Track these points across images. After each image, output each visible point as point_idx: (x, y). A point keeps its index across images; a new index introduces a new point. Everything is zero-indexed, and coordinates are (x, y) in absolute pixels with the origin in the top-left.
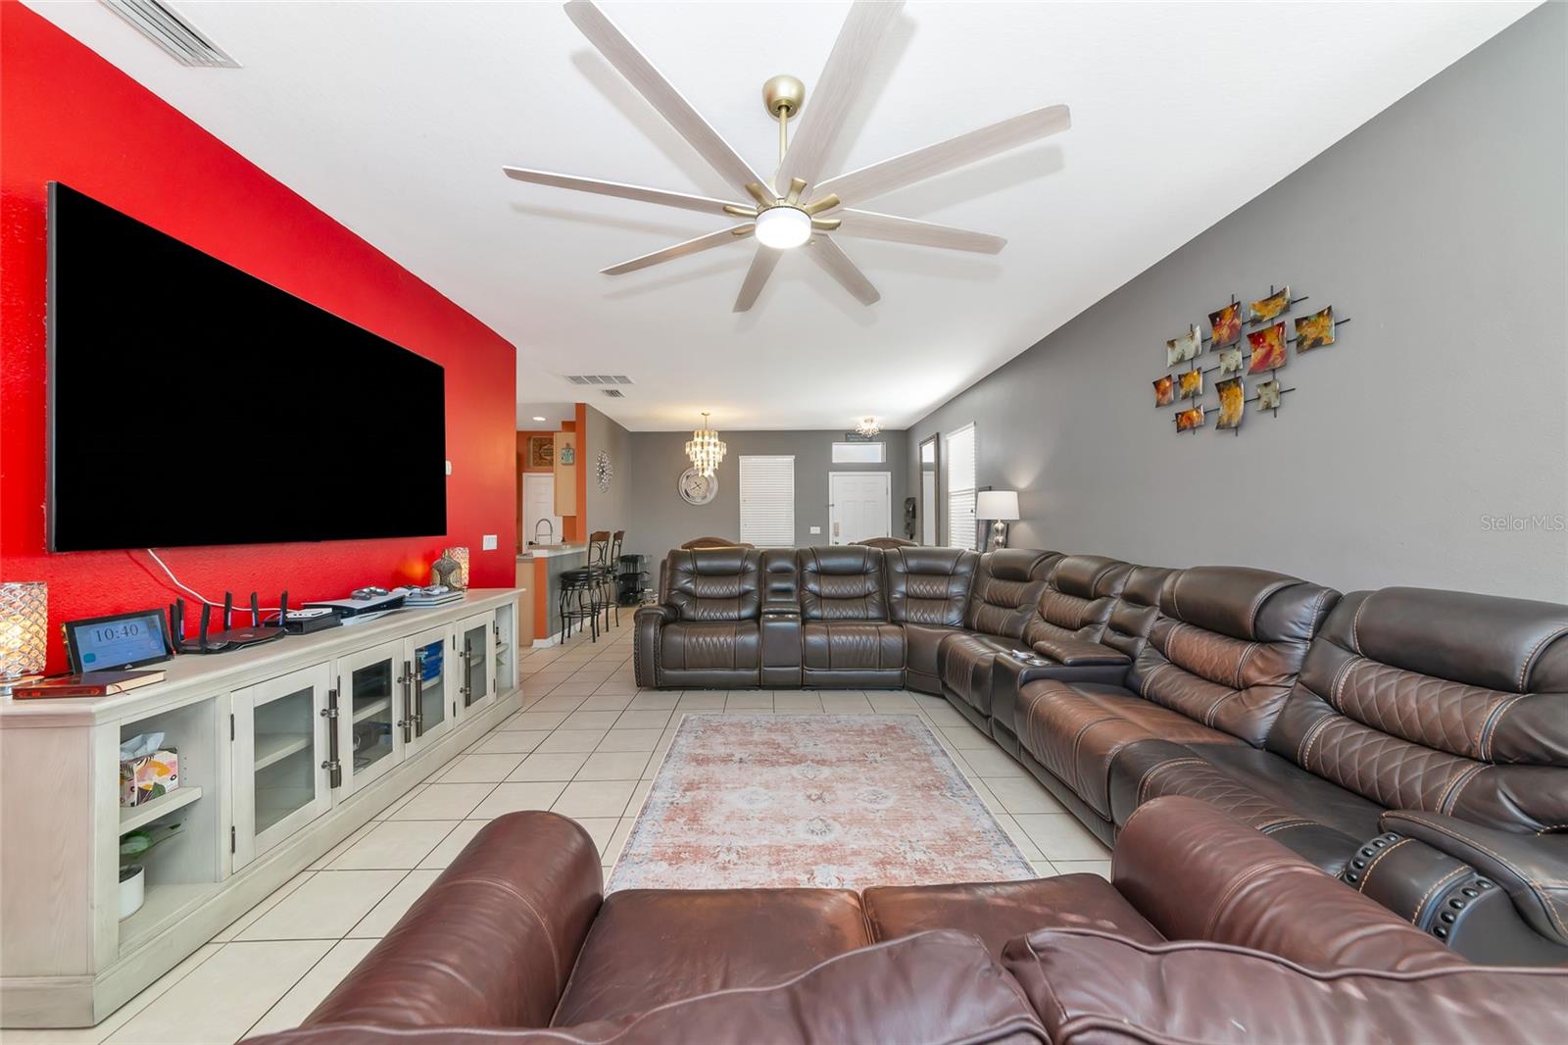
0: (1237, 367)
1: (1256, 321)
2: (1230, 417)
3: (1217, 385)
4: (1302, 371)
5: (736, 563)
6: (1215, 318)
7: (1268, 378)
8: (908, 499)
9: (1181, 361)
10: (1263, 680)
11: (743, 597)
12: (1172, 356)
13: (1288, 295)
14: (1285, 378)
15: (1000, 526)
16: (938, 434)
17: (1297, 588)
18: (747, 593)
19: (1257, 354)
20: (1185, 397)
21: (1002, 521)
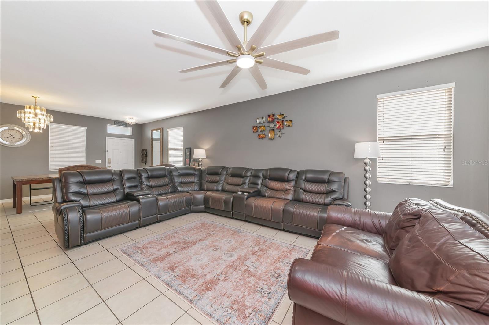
0: (273, 127)
1: (278, 119)
2: (271, 137)
3: (269, 130)
4: (286, 130)
5: (108, 177)
6: (269, 116)
7: (279, 130)
8: (143, 150)
9: (260, 123)
10: (290, 188)
11: (114, 191)
12: (258, 121)
13: (284, 115)
14: (283, 131)
15: (200, 159)
16: (162, 128)
17: (291, 171)
18: (117, 189)
19: (278, 125)
20: (261, 131)
21: (201, 158)
